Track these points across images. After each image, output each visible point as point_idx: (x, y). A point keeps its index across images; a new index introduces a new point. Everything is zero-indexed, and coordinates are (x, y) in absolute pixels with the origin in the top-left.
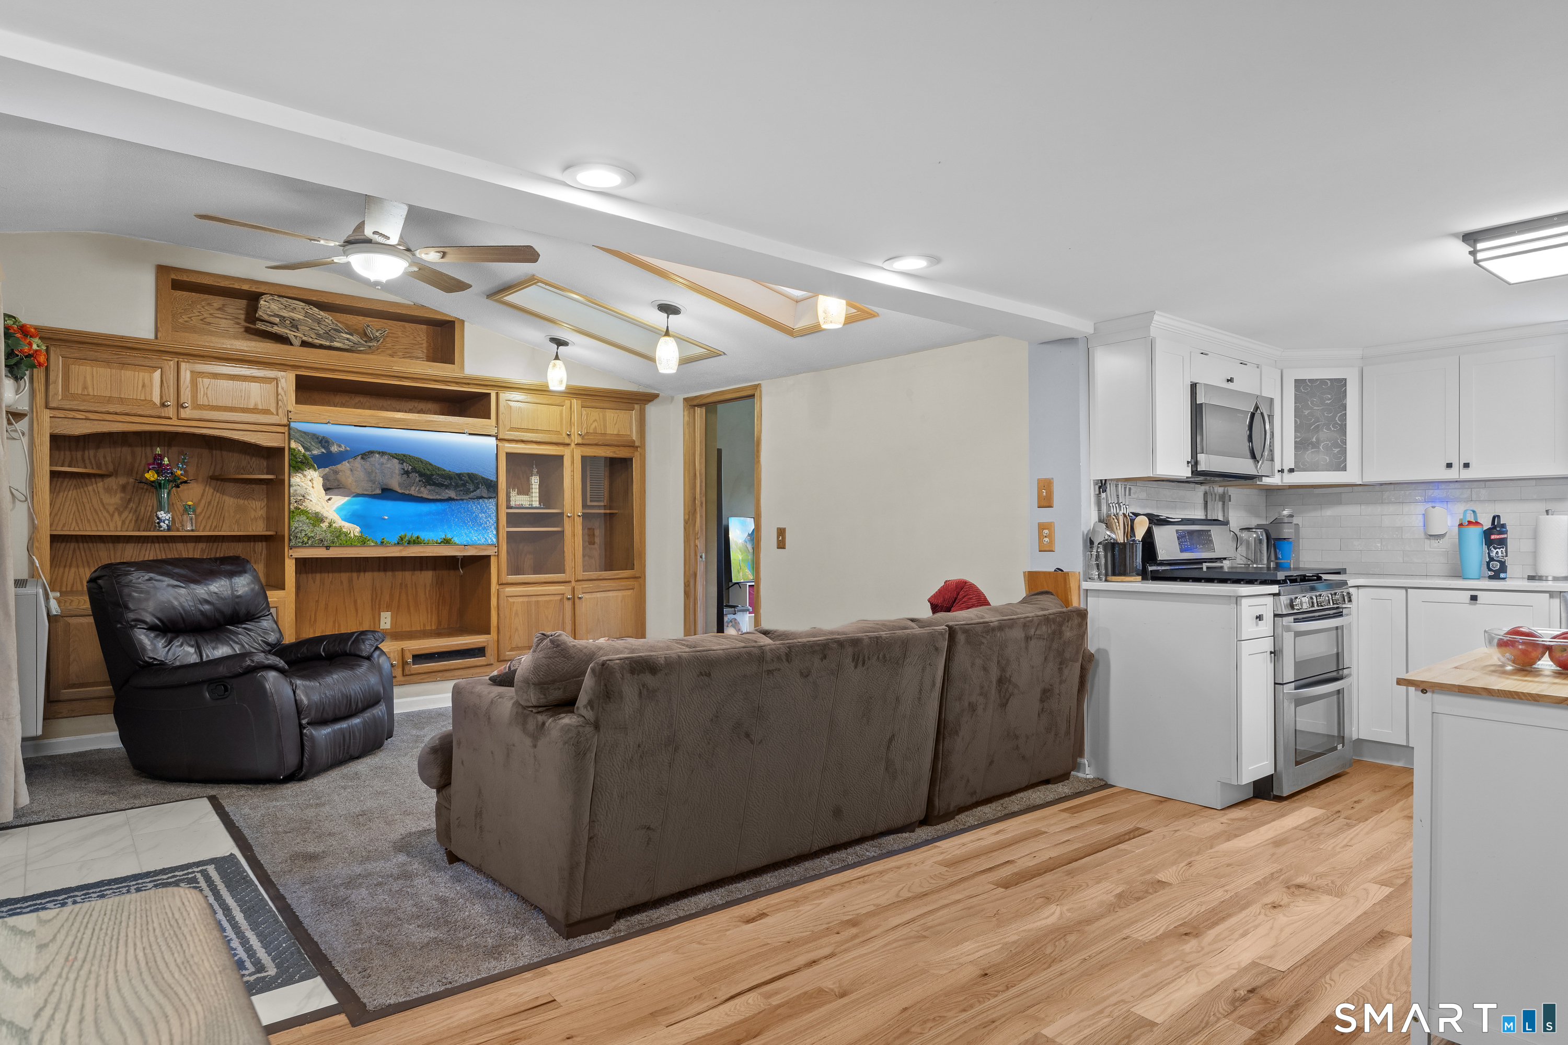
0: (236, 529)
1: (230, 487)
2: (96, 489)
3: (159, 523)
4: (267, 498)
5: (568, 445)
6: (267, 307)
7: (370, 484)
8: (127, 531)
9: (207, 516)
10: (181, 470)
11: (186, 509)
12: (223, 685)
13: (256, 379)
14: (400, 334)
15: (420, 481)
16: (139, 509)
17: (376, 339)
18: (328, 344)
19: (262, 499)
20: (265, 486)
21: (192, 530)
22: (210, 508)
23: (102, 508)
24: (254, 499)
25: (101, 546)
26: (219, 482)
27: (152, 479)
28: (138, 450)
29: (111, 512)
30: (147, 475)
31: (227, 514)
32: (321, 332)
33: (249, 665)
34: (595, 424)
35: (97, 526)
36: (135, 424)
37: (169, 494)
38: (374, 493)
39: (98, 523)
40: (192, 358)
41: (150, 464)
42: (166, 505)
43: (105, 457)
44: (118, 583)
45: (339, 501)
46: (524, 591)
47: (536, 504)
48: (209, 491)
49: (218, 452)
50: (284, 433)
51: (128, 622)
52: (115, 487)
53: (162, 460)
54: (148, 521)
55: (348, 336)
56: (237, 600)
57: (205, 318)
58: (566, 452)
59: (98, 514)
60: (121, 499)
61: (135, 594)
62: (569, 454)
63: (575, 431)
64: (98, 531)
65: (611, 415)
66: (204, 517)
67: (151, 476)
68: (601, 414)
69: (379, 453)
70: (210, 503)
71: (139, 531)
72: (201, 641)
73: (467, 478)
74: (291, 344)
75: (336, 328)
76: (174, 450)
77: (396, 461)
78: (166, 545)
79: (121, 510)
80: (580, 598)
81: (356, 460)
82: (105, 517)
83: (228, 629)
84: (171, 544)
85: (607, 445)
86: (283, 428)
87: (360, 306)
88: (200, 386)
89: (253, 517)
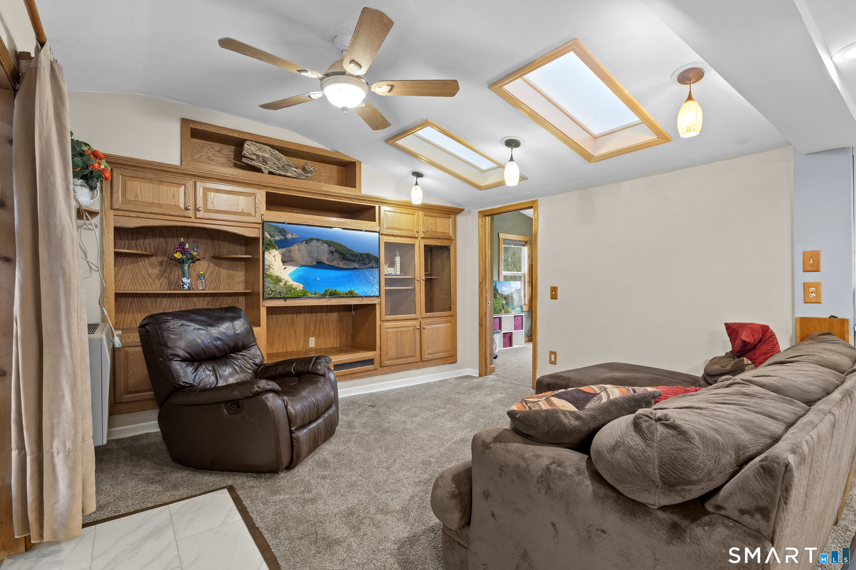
0: (228, 289)
1: (224, 263)
2: (144, 264)
3: (183, 285)
4: (246, 270)
5: (417, 238)
6: (249, 149)
7: (310, 259)
8: (163, 290)
9: (210, 281)
10: (196, 252)
11: (199, 277)
12: (237, 404)
13: (243, 194)
14: (322, 171)
15: (339, 258)
16: (170, 277)
17: (311, 172)
18: (284, 174)
19: (243, 271)
20: (244, 263)
21: (203, 290)
22: (212, 276)
23: (148, 276)
24: (238, 270)
25: (148, 300)
26: (217, 260)
27: (179, 257)
28: (170, 240)
29: (153, 278)
30: (176, 255)
31: (222, 280)
32: (280, 166)
33: (257, 391)
34: (431, 226)
35: (145, 287)
36: (168, 221)
37: (189, 267)
38: (312, 264)
39: (146, 285)
40: (204, 179)
41: (177, 248)
42: (187, 274)
43: (149, 244)
44: (160, 328)
45: (291, 269)
46: (394, 325)
47: (398, 273)
48: (212, 265)
49: (217, 242)
50: (259, 228)
51: (167, 357)
52: (156, 263)
53: (185, 245)
54: (176, 284)
55: (295, 169)
56: (237, 337)
57: (210, 157)
58: (416, 242)
59: (145, 280)
60: (160, 270)
61: (172, 336)
62: (418, 244)
63: (421, 229)
64: (145, 290)
65: (439, 220)
66: (209, 281)
67: (178, 255)
68: (434, 220)
69: (316, 240)
70: (212, 273)
71: (170, 290)
72: (216, 367)
73: (365, 256)
74: (262, 172)
75: (289, 164)
76: (191, 240)
77: (326, 245)
78: (186, 299)
79: (160, 277)
80: (424, 328)
81: (302, 244)
82: (149, 282)
83: (232, 356)
84: (189, 298)
85: (437, 238)
86: (258, 225)
87: (303, 150)
88: (209, 197)
89: (237, 281)
